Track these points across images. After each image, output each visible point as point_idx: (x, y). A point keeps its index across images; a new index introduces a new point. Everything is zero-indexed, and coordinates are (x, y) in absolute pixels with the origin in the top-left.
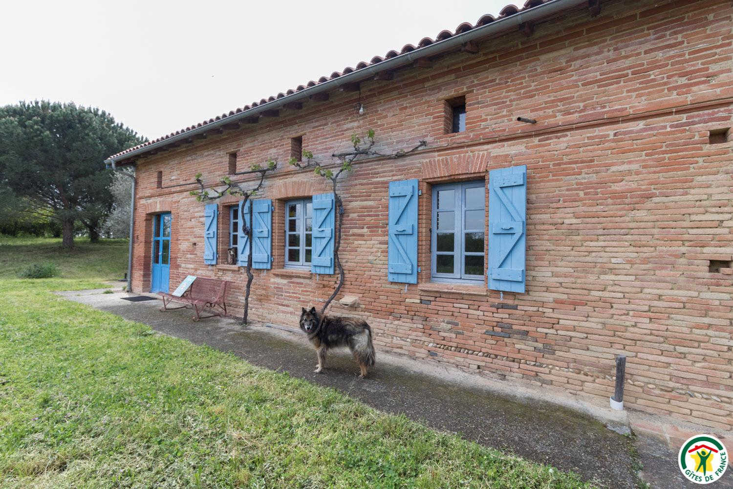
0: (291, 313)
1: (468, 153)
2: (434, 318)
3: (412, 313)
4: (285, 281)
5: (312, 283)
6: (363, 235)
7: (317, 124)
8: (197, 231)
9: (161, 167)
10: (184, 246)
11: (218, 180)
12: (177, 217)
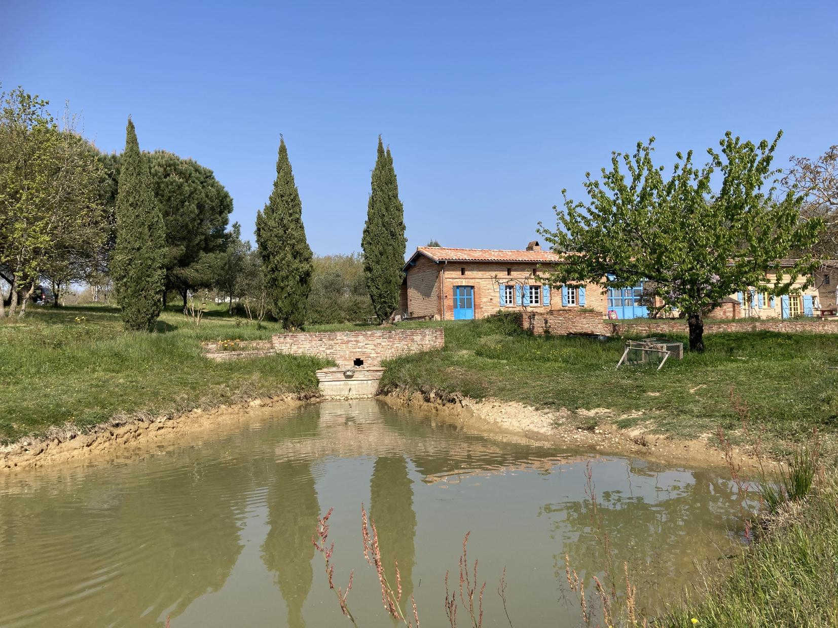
4: (534, 309)
5: (542, 308)
6: (555, 296)
7: (540, 268)
8: (492, 294)
9: (464, 266)
10: (484, 300)
11: (503, 277)
12: (479, 289)
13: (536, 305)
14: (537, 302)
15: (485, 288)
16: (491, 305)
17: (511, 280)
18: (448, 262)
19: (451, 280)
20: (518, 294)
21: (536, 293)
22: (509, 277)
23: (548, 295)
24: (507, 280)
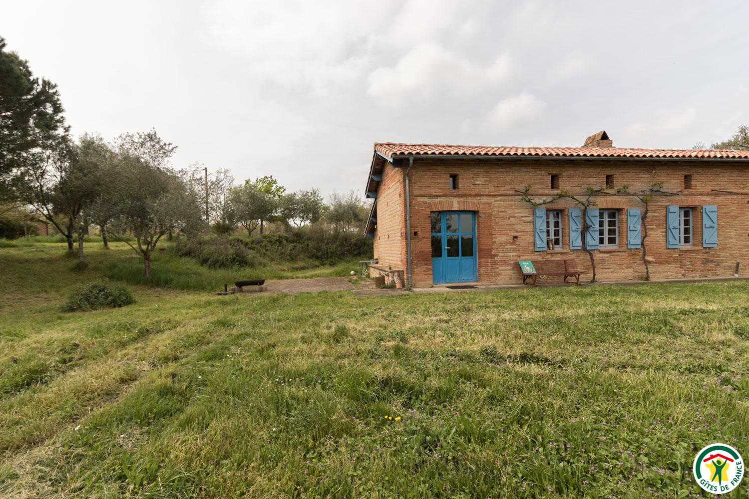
0: (612, 272)
1: (694, 198)
2: (684, 261)
3: (675, 260)
4: (608, 255)
5: (626, 254)
6: (653, 229)
7: (624, 171)
8: (518, 227)
9: (456, 171)
10: (500, 239)
11: (541, 191)
12: (489, 216)
13: (612, 247)
14: (612, 241)
15: (502, 214)
16: (514, 250)
17: (560, 196)
18: (415, 160)
19: (426, 199)
20: (574, 227)
21: (611, 223)
22: (555, 192)
23: (639, 227)
24: (549, 199)
